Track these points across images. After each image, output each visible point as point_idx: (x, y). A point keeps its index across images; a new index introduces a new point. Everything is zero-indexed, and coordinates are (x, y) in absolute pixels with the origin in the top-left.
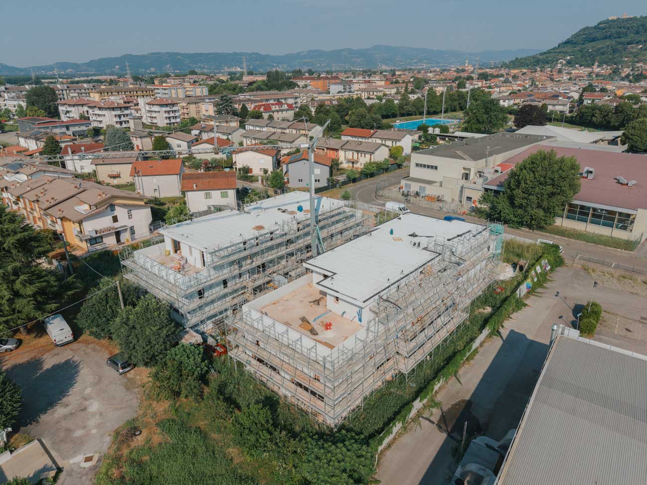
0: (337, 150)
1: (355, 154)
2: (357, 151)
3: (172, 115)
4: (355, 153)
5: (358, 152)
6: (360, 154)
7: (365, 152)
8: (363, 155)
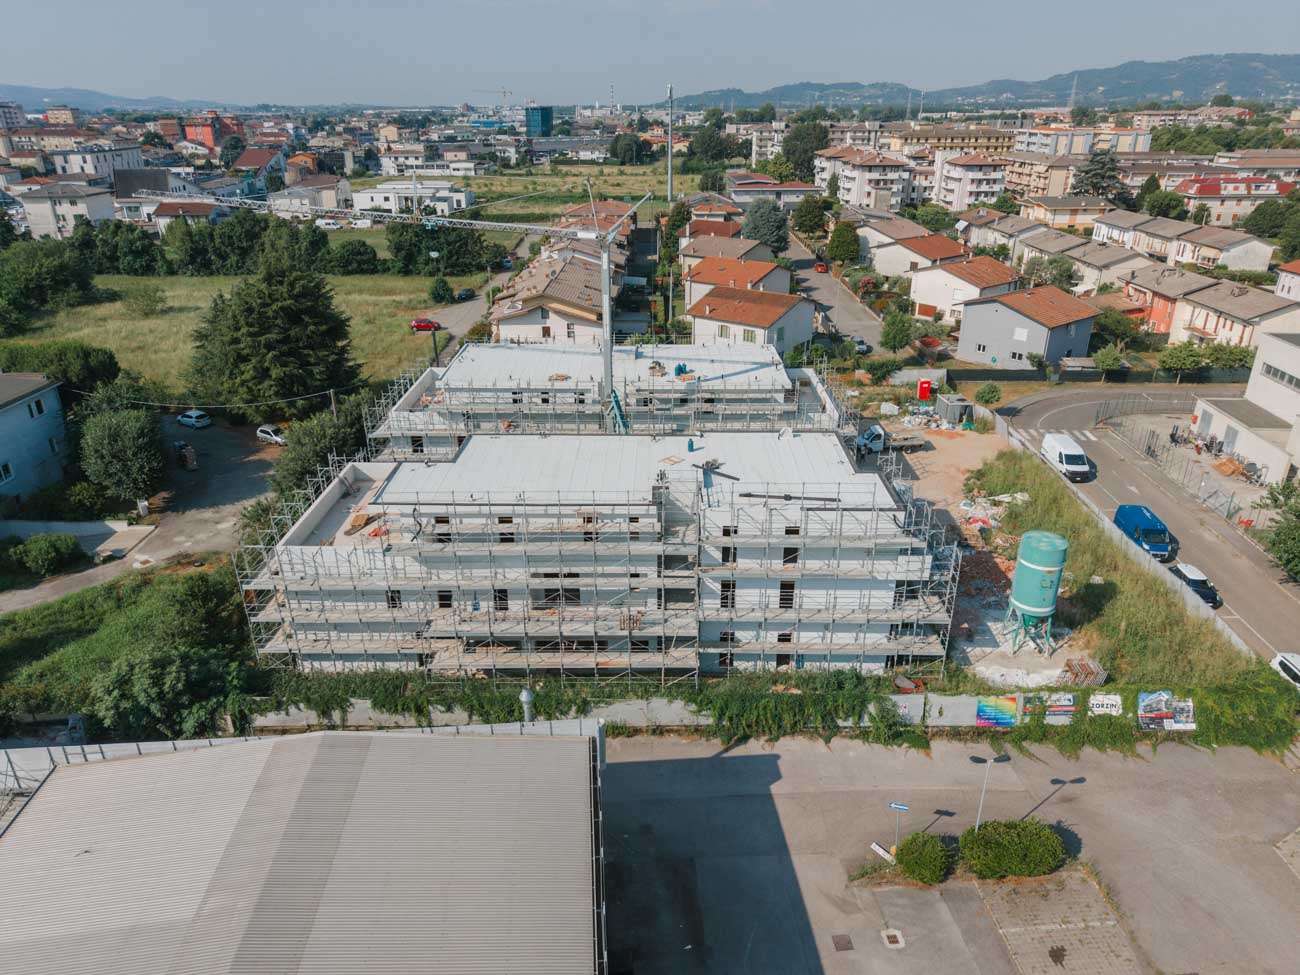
0: (1174, 300)
1: (1213, 317)
2: (1216, 311)
3: (984, 188)
4: (1211, 314)
5: (1220, 313)
6: (1222, 320)
7: (1234, 319)
8: (1229, 323)
